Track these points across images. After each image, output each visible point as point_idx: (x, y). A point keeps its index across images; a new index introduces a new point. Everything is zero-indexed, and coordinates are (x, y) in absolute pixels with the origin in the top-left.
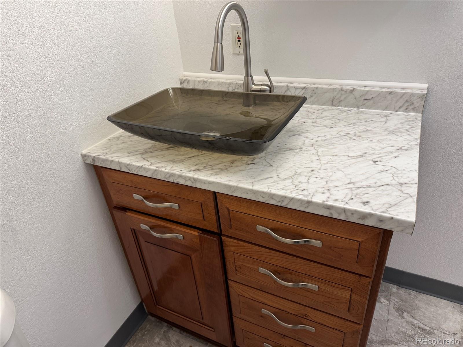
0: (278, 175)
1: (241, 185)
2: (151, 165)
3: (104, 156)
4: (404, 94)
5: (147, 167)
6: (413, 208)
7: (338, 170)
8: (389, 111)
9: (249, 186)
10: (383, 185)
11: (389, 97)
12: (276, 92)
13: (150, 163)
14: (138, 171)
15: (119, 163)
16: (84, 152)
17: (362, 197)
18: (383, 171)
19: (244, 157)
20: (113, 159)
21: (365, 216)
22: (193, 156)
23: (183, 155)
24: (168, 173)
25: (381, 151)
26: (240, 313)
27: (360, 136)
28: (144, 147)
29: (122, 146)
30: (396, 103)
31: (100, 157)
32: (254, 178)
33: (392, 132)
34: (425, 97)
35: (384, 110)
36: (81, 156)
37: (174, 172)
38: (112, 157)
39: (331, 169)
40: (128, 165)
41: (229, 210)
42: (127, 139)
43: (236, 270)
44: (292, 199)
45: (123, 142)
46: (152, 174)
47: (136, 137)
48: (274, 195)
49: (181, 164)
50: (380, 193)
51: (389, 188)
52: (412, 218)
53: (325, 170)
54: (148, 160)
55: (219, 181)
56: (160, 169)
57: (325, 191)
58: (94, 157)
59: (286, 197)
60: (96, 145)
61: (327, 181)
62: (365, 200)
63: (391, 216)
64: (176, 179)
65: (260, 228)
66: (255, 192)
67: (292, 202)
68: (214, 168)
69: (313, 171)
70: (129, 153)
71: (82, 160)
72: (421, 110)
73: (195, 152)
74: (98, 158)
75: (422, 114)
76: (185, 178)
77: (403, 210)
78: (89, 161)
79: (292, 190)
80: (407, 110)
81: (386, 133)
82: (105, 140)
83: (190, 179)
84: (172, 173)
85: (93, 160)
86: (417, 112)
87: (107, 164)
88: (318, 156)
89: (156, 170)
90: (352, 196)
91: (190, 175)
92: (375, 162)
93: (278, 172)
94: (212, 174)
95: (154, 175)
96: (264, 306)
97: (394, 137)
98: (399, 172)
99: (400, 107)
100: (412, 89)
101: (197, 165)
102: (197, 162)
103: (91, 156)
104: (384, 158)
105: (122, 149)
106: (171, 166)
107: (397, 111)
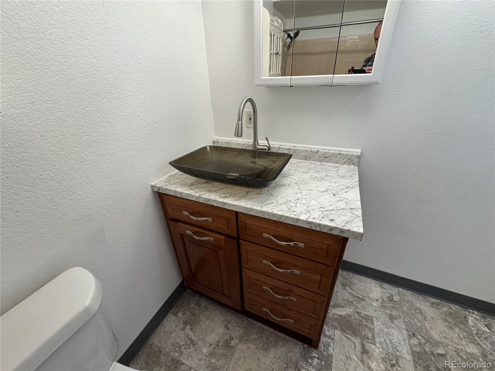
0: (277, 202)
1: (254, 207)
2: (195, 193)
3: (166, 186)
4: (348, 155)
5: (193, 194)
6: (361, 224)
7: (313, 199)
8: (339, 164)
9: (259, 208)
10: (341, 209)
11: (339, 156)
12: (272, 150)
13: (195, 192)
14: (187, 197)
15: (175, 191)
16: (153, 184)
17: (329, 216)
18: (339, 201)
19: (254, 189)
20: (171, 189)
21: (332, 228)
22: (222, 188)
23: (216, 187)
24: (207, 198)
25: (337, 188)
26: (249, 288)
27: (323, 179)
28: (191, 181)
29: (177, 180)
30: (343, 159)
31: (163, 187)
32: (262, 203)
33: (342, 177)
34: (359, 157)
35: (335, 164)
36: (150, 186)
37: (210, 198)
38: (171, 187)
39: (309, 198)
40: (181, 193)
41: (245, 223)
42: (180, 176)
43: (248, 261)
44: (287, 217)
45: (177, 178)
46: (196, 199)
47: (186, 175)
48: (276, 214)
49: (214, 193)
50: (340, 214)
51: (345, 211)
52: (361, 230)
53: (305, 199)
54: (194, 189)
55: (240, 205)
56: (202, 196)
57: (307, 212)
58: (159, 187)
59: (283, 216)
60: (160, 179)
61: (307, 206)
62: (331, 218)
63: (348, 229)
64: (211, 203)
65: (265, 235)
66: (263, 212)
67: (286, 219)
68: (236, 196)
69: (298, 199)
70: (182, 185)
71: (151, 189)
72: (357, 164)
73: (223, 185)
74: (162, 188)
75: (358, 166)
76: (218, 202)
77: (354, 225)
78: (155, 190)
79: (287, 211)
80: (349, 164)
81: (338, 177)
82: (166, 177)
83: (221, 202)
84: (209, 199)
85: (158, 189)
86: (355, 166)
87: (167, 192)
88: (300, 190)
89: (199, 197)
90: (323, 216)
91: (221, 200)
92: (334, 195)
93: (277, 199)
94: (235, 200)
95: (197, 199)
96: (264, 284)
97: (344, 180)
98: (349, 201)
99: (345, 163)
100: (352, 152)
101: (225, 194)
102: (225, 192)
103: (157, 186)
104: (339, 192)
105: (177, 182)
106: (208, 194)
107: (343, 165)
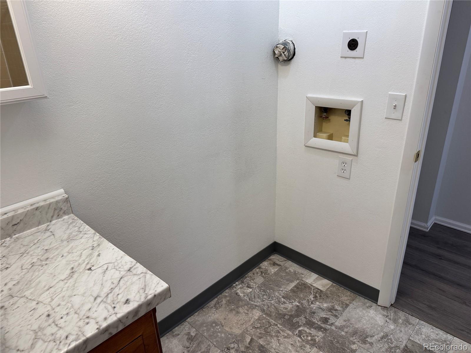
6: (156, 279)
7: (70, 297)
10: (120, 281)
11: (38, 212)
17: (119, 300)
18: (105, 272)
21: (136, 311)
25: (82, 259)
27: (47, 258)
30: (46, 214)
33: (70, 239)
35: (38, 226)
50: (125, 287)
51: (125, 279)
52: (165, 285)
53: (59, 305)
57: (87, 320)
61: (76, 313)
62: (124, 300)
63: (153, 295)
69: (49, 315)
72: (71, 211)
75: (73, 214)
77: (154, 286)
80: (59, 217)
86: (69, 214)
88: (34, 300)
90: (111, 306)
92: (90, 269)
97: (76, 243)
98: (116, 264)
99: (52, 217)
104: (91, 262)
107: (51, 221)
